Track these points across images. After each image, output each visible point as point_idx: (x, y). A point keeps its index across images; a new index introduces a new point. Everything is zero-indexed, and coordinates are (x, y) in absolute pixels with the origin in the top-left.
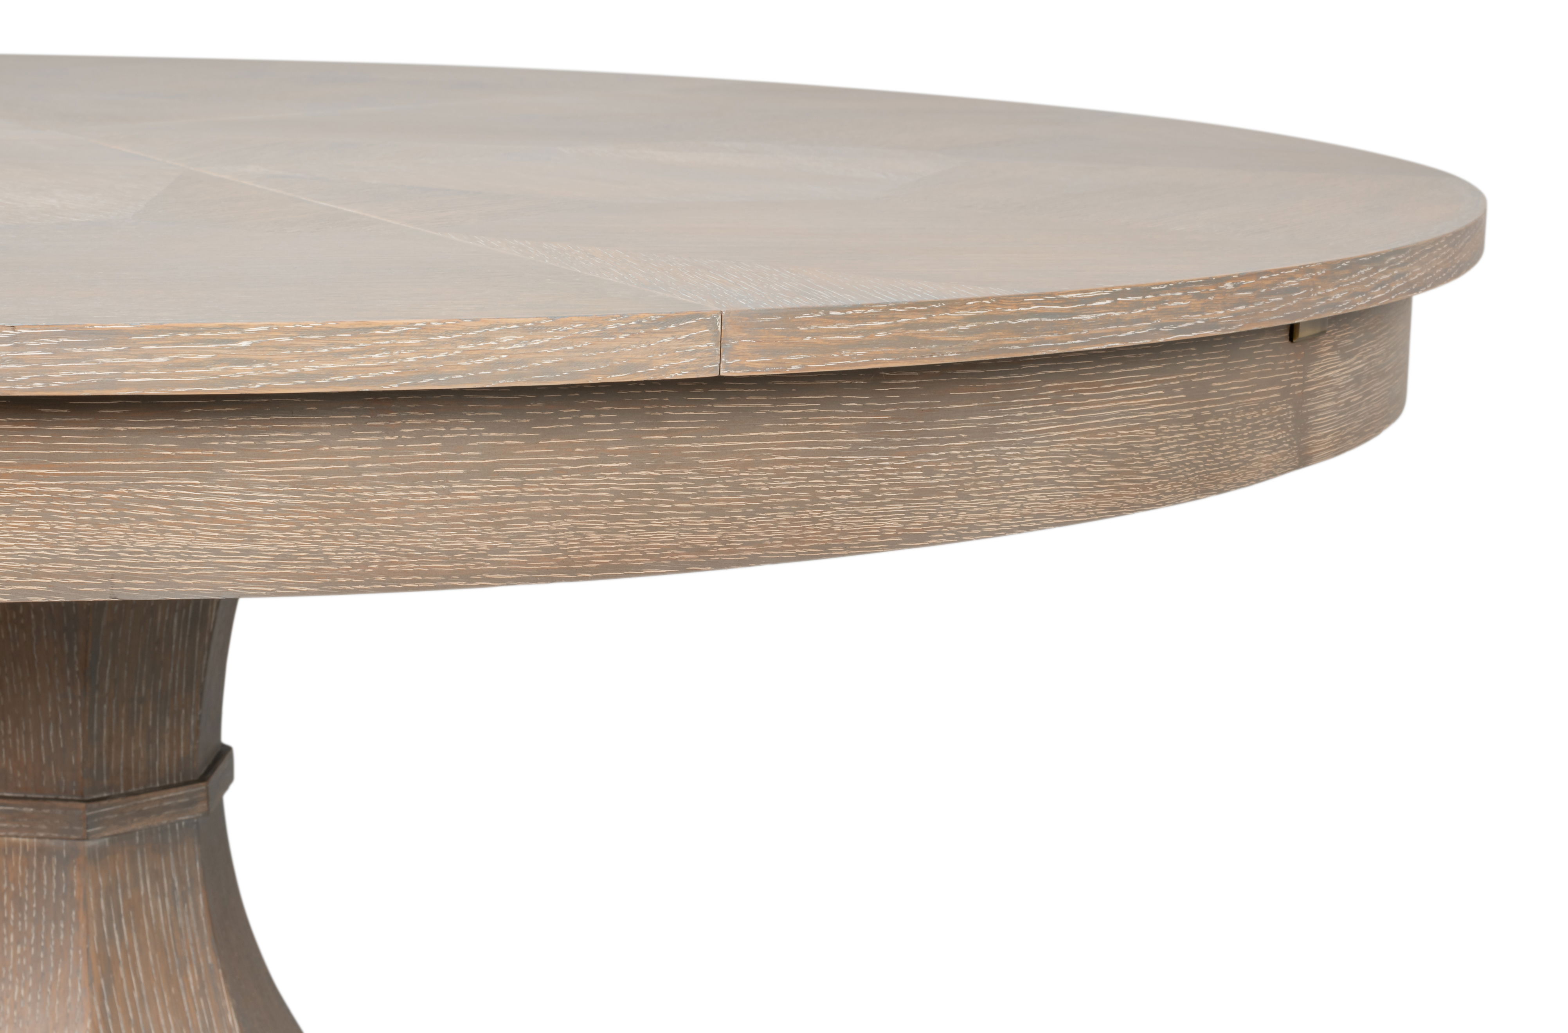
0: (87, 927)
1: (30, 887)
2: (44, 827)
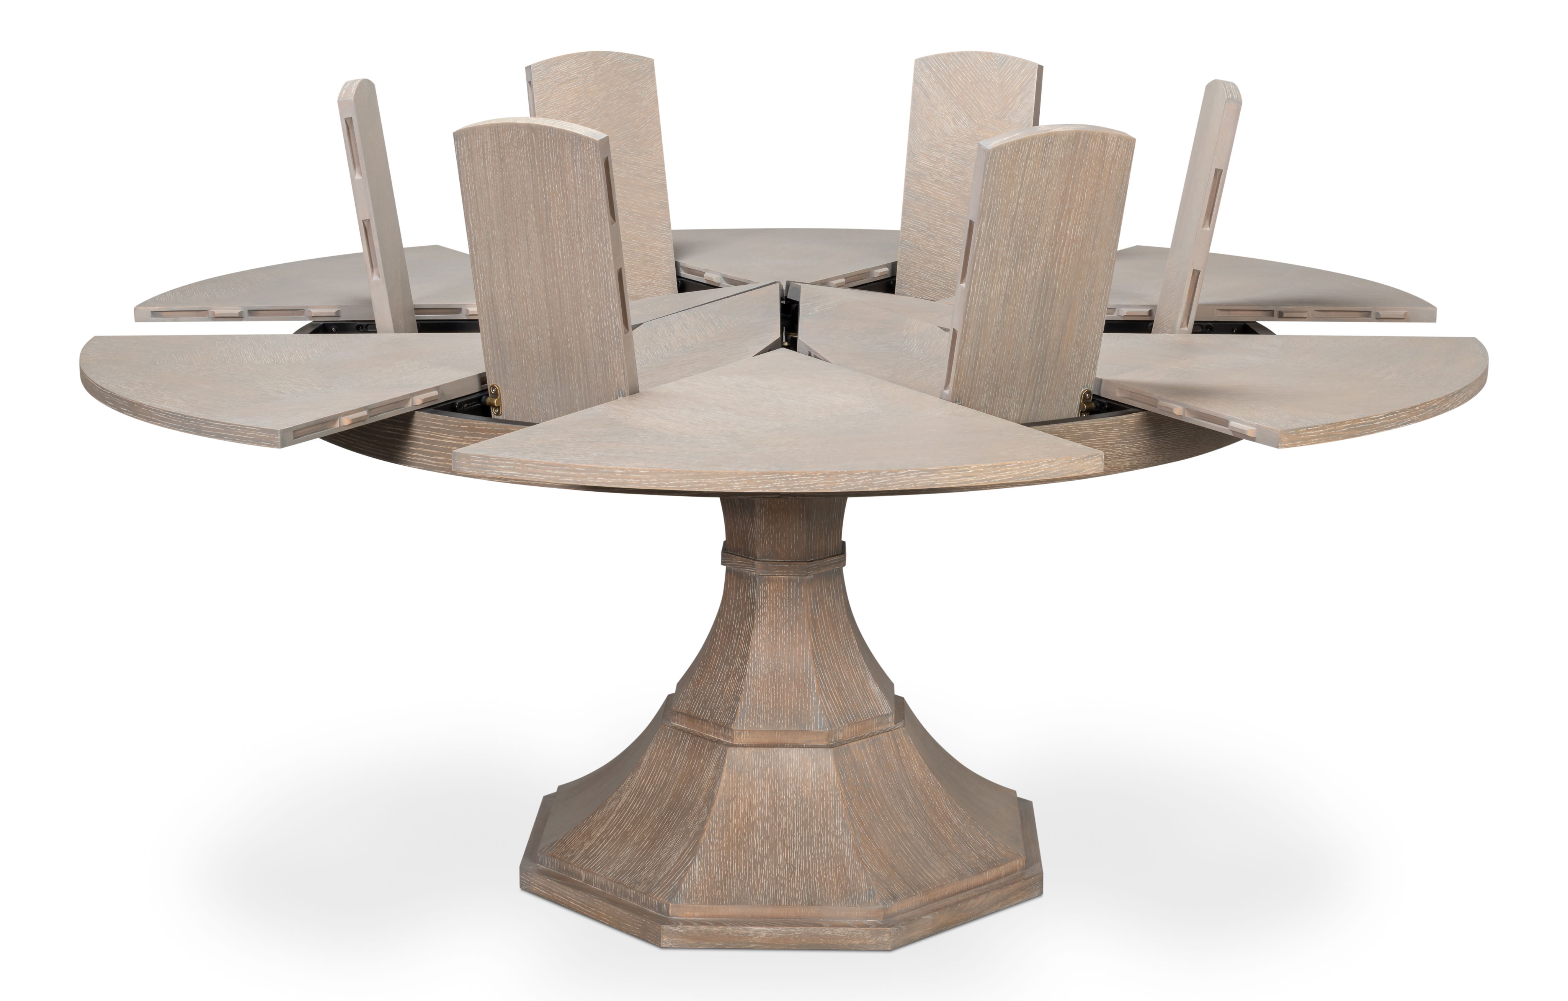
0: (807, 607)
2: (792, 572)
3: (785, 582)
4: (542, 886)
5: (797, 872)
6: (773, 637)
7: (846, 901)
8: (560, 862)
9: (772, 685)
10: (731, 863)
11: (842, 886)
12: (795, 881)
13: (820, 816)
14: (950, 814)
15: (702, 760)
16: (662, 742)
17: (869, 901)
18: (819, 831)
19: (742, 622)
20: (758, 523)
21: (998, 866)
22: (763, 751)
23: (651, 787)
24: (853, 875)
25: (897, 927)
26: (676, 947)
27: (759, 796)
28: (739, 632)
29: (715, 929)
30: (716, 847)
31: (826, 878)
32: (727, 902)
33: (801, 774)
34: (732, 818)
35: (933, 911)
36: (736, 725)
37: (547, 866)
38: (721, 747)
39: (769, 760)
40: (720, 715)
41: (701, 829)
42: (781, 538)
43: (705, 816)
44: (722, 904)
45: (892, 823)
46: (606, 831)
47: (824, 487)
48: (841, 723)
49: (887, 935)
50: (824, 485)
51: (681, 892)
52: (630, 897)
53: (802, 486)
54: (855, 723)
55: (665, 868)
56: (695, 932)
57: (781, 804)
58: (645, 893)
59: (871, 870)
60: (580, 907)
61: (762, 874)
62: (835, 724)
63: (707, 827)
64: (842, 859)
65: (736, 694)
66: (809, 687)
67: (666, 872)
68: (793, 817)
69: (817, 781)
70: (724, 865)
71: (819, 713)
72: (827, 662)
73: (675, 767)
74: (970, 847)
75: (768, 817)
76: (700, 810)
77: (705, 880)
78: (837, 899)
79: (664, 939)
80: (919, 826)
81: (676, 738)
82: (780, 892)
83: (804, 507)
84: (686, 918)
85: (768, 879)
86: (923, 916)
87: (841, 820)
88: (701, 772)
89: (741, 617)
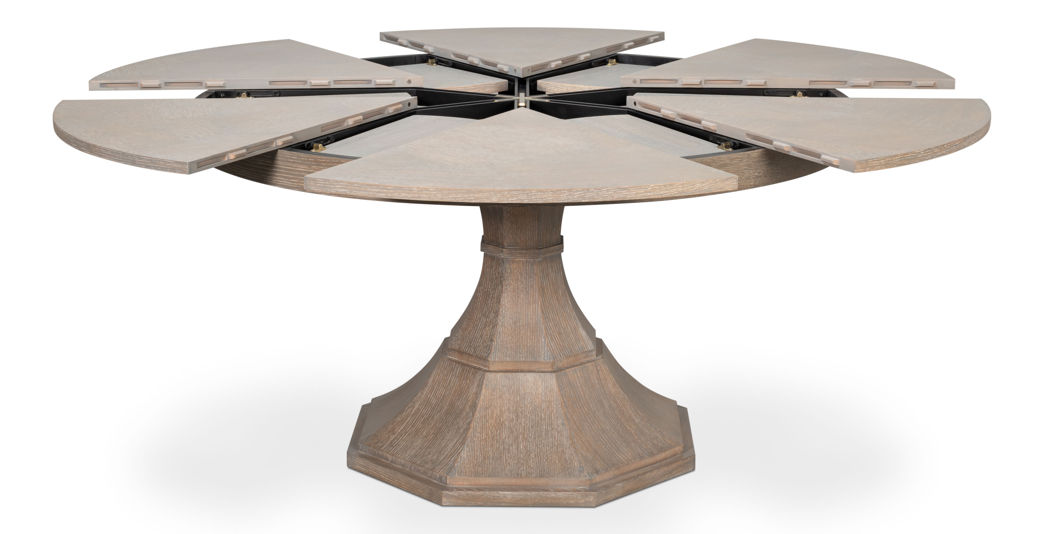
0: (538, 279)
1: (524, 271)
2: (528, 256)
3: (523, 263)
4: (362, 465)
5: (532, 455)
6: (516, 299)
7: (565, 474)
8: (374, 449)
9: (515, 331)
10: (488, 449)
11: (562, 464)
12: (531, 461)
13: (547, 417)
14: (634, 416)
15: (468, 381)
16: (441, 369)
17: (580, 474)
18: (546, 427)
19: (494, 289)
20: (505, 224)
21: (665, 451)
22: (509, 374)
23: (434, 399)
24: (570, 457)
25: (598, 492)
26: (451, 505)
27: (507, 405)
28: (493, 296)
29: (478, 493)
30: (478, 439)
31: (551, 459)
32: (486, 475)
33: (535, 390)
34: (489, 419)
35: (623, 481)
36: (491, 358)
37: (365, 452)
38: (481, 373)
39: (513, 380)
40: (480, 350)
42: (520, 233)
43: (471, 418)
44: (483, 476)
45: (595, 422)
46: (404, 428)
47: (552, 200)
48: (561, 356)
49: (592, 497)
50: (552, 198)
51: (455, 469)
52: (421, 472)
53: (538, 199)
54: (570, 356)
55: (444, 453)
56: (465, 495)
57: (521, 410)
58: (431, 469)
59: (581, 454)
60: (387, 479)
61: (508, 456)
62: (557, 356)
63: (472, 425)
64: (562, 446)
65: (491, 337)
66: (540, 332)
67: (445, 455)
68: (529, 418)
69: (545, 394)
70: (483, 451)
71: (546, 349)
72: (551, 315)
73: (451, 385)
74: (647, 438)
75: (513, 419)
76: (467, 414)
77: (471, 461)
78: (559, 473)
79: (444, 500)
80: (612, 423)
81: (451, 367)
82: (521, 468)
83: (536, 213)
84: (458, 485)
85: (513, 460)
86: (616, 484)
87: (561, 421)
88: (468, 388)
89: (494, 285)
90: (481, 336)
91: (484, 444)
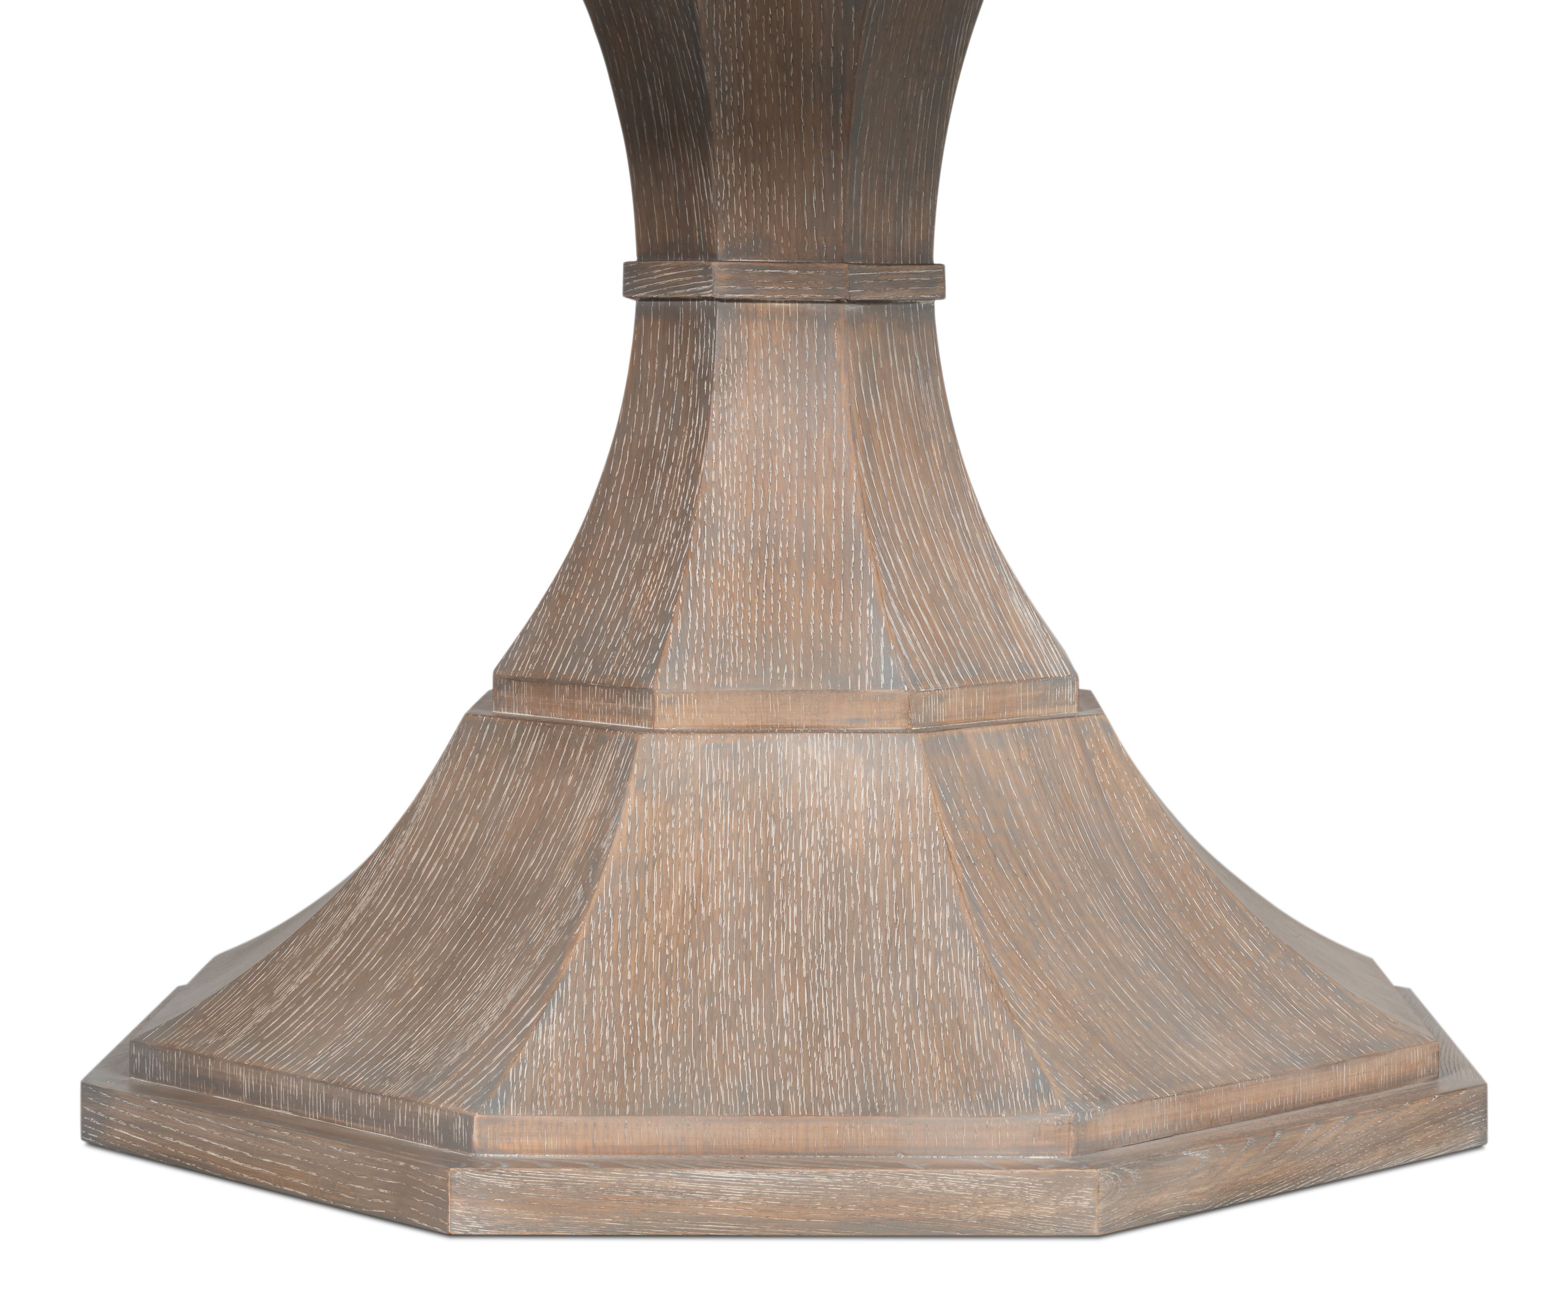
0: (848, 387)
3: (790, 320)
4: (137, 1123)
5: (831, 1038)
6: (759, 462)
7: (969, 1104)
8: (186, 1059)
9: (758, 581)
10: (646, 1019)
11: (957, 1069)
12: (826, 1059)
13: (891, 903)
14: (1234, 932)
15: (571, 778)
16: (466, 755)
17: (1034, 1104)
18: (888, 938)
19: (677, 432)
20: (720, 160)
22: (736, 742)
23: (435, 864)
24: (987, 1045)
25: (1114, 1170)
26: (489, 1232)
27: (725, 855)
28: (669, 457)
29: (601, 1177)
30: (606, 981)
31: (911, 1052)
32: (637, 1108)
33: (838, 798)
34: (651, 909)
35: (1212, 1141)
36: (663, 681)
38: (620, 738)
39: (751, 763)
40: (619, 662)
41: (566, 937)
42: (778, 198)
43: (577, 907)
44: (623, 1113)
45: (1084, 933)
46: (314, 977)
48: (941, 679)
49: (1089, 1190)
51: (506, 1087)
52: (367, 1118)
54: (978, 685)
55: (466, 1038)
56: (543, 1187)
57: (783, 874)
58: (405, 1100)
59: (1035, 1033)
60: (232, 1160)
61: (731, 1043)
62: (926, 677)
63: (582, 931)
64: (954, 1004)
65: (663, 607)
66: (857, 585)
67: (468, 1046)
68: (815, 904)
69: (881, 813)
70: (627, 1022)
71: (882, 646)
72: (900, 528)
73: (500, 805)
74: (1291, 1009)
75: (749, 907)
76: (565, 894)
77: (574, 1060)
78: (944, 1099)
79: (457, 1207)
80: (1153, 947)
81: (501, 740)
82: (785, 1085)
83: (841, 112)
84: (520, 1152)
85: (749, 1056)
86: (1184, 1149)
87: (948, 912)
88: (567, 805)
89: (676, 417)
90: (624, 612)
91: (632, 997)
